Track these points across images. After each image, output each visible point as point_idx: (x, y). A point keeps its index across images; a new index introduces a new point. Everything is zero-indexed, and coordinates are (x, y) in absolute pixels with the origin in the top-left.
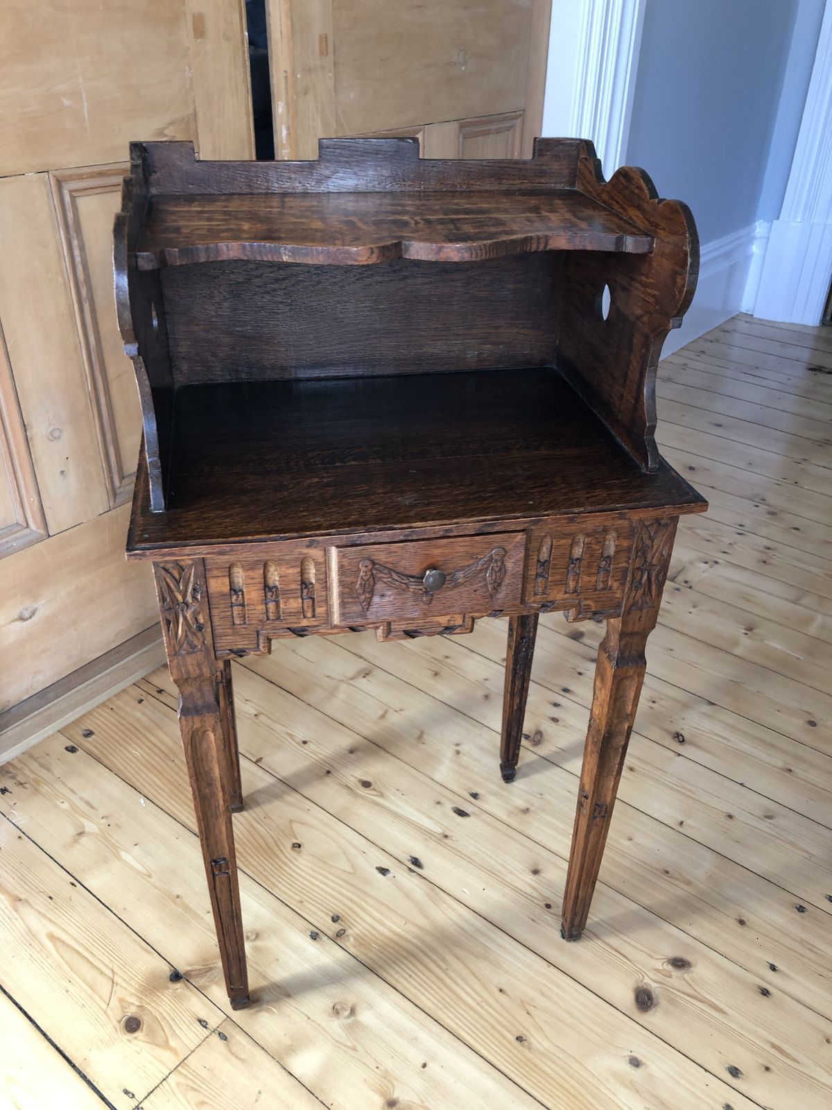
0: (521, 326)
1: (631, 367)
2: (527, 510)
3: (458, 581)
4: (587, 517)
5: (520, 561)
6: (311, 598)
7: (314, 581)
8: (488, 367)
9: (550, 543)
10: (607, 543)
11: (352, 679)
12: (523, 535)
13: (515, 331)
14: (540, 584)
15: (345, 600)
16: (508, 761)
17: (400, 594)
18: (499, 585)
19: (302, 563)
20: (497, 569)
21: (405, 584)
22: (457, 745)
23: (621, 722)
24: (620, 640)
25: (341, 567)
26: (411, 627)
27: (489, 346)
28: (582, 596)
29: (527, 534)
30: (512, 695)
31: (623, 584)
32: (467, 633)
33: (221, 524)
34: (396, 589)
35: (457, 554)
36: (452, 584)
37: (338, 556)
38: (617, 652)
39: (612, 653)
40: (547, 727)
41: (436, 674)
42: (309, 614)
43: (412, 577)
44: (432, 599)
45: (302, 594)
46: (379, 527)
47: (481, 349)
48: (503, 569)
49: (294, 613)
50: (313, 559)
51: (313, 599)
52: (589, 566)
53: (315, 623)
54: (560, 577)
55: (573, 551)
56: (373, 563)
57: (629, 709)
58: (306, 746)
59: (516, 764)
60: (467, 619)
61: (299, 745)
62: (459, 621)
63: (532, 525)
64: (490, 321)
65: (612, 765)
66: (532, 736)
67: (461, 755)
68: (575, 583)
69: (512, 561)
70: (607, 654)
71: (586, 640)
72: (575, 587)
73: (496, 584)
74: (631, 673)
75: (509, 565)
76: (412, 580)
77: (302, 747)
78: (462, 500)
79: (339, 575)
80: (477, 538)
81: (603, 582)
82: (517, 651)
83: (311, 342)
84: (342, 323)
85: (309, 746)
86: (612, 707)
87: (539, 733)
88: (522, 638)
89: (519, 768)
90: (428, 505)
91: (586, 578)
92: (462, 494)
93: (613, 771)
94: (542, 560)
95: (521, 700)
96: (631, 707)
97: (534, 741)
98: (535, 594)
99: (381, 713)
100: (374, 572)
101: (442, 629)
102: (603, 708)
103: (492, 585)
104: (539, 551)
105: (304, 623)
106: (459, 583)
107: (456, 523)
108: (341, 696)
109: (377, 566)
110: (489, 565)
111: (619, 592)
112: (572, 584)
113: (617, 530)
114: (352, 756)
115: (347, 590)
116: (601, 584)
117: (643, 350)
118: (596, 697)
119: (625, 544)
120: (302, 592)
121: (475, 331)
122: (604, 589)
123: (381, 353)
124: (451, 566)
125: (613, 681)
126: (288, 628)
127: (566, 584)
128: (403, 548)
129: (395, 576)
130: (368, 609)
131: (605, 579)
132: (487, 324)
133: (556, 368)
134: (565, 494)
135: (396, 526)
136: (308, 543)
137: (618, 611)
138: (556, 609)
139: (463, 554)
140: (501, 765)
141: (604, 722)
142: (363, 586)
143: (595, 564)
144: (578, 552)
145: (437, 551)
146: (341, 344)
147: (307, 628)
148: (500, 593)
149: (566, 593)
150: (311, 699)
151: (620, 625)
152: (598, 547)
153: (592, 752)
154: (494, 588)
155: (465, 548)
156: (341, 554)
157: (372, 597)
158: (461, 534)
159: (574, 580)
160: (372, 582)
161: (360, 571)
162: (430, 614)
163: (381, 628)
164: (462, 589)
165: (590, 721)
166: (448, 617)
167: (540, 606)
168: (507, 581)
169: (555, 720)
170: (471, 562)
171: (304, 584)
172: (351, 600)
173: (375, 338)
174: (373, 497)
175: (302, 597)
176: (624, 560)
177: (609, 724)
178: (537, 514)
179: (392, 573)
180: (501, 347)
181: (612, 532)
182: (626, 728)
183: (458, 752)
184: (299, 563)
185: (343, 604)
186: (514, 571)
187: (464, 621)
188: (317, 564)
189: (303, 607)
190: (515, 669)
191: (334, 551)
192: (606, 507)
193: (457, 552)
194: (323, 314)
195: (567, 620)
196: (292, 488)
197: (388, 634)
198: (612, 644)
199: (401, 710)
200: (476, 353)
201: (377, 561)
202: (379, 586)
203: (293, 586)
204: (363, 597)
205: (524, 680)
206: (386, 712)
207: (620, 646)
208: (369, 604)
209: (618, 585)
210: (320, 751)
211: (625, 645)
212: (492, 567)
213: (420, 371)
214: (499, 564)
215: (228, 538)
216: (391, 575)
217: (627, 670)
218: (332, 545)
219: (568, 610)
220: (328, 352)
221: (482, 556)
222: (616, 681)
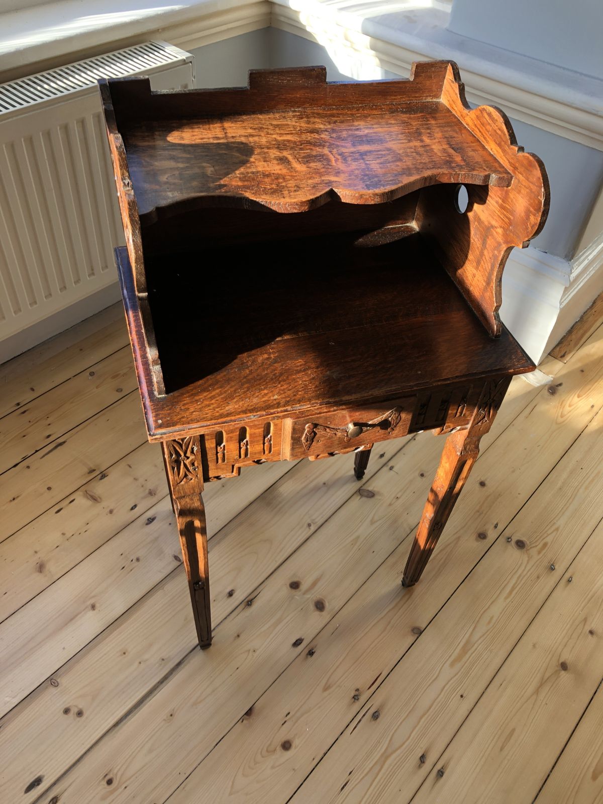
2: (418, 380)
5: (410, 412)
12: (415, 398)
18: (395, 426)
20: (395, 419)
21: (334, 433)
25: (293, 429)
33: (209, 406)
42: (267, 452)
44: (351, 439)
48: (399, 418)
49: (257, 452)
51: (270, 444)
53: (271, 457)
56: (315, 424)
69: (406, 412)
75: (404, 415)
76: (339, 430)
91: (450, 412)
98: (416, 424)
100: (315, 430)
105: (264, 457)
111: (469, 416)
115: (296, 442)
116: (459, 413)
119: (478, 390)
126: (253, 461)
130: (308, 450)
131: (461, 411)
142: (307, 438)
148: (395, 430)
149: (436, 421)
151: (467, 434)
154: (392, 429)
160: (313, 435)
161: (306, 430)
168: (400, 424)
172: (298, 446)
175: (263, 443)
176: (476, 399)
184: (263, 426)
185: (293, 449)
186: (406, 418)
188: (275, 425)
189: (263, 449)
196: (251, 366)
203: (258, 438)
204: (306, 444)
207: (464, 443)
208: (309, 447)
209: (469, 413)
212: (392, 417)
214: (397, 415)
215: (218, 419)
216: (326, 430)
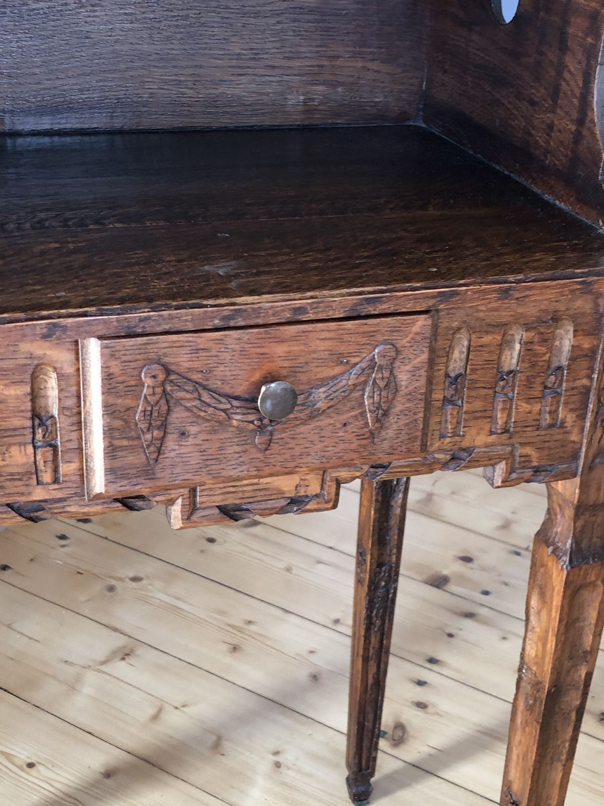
0: (371, 57)
1: (567, 75)
2: (429, 279)
3: (317, 406)
4: (531, 288)
5: (419, 369)
6: (51, 445)
7: (55, 412)
8: (320, 122)
9: (466, 343)
10: (557, 343)
11: (103, 663)
12: (426, 319)
13: (360, 65)
14: (449, 417)
15: (117, 443)
16: (360, 770)
17: (214, 431)
18: (386, 414)
19: (34, 378)
20: (382, 384)
21: (224, 411)
22: (276, 753)
23: (575, 666)
24: (577, 517)
25: (108, 377)
26: (231, 500)
27: (321, 88)
28: (516, 440)
29: (433, 317)
30: (366, 659)
31: (583, 417)
32: (327, 509)
34: (208, 420)
35: (315, 356)
36: (307, 412)
37: (102, 355)
38: (570, 541)
39: (559, 545)
40: (411, 717)
41: (235, 649)
42: (47, 477)
43: (237, 398)
44: (270, 440)
45: (33, 439)
46: (175, 303)
47: (308, 93)
48: (391, 385)
49: (19, 474)
50: (55, 369)
51: (55, 448)
52: (529, 383)
53: (59, 495)
54: (481, 403)
55: (503, 358)
56: (168, 371)
57: (588, 640)
58: (33, 771)
59: (372, 774)
60: (328, 483)
61: (23, 770)
62: (314, 488)
63: (441, 302)
64: (321, 46)
65: (559, 742)
66: (390, 732)
67: (283, 769)
68: (505, 415)
69: (408, 368)
70: (551, 548)
71: (452, 587)
72: (506, 423)
73: (381, 412)
74: (593, 578)
75: (403, 377)
76: (236, 403)
77: (28, 774)
78: (316, 268)
79: (103, 393)
80: (349, 324)
81: (550, 413)
82: (373, 586)
83: (37, 71)
84: (87, 41)
85: (38, 771)
86: (563, 638)
87: (400, 726)
88: (380, 565)
89: (376, 782)
90: (258, 274)
91: (525, 407)
92: (313, 261)
93: (561, 753)
94: (452, 375)
95: (379, 667)
96: (591, 637)
97: (394, 740)
98: (442, 436)
99: (152, 711)
100: (168, 388)
101: (284, 503)
102: (544, 646)
103: (374, 415)
104: (448, 355)
105: (39, 494)
106: (318, 409)
107: (312, 297)
108: (87, 690)
109: (172, 377)
110: (369, 375)
111: (576, 430)
112: (501, 418)
113: (574, 319)
114: (109, 782)
115: (118, 423)
116: (548, 416)
117: (589, 40)
118: (530, 627)
119: (587, 344)
120: (34, 433)
121: (297, 63)
122: (551, 426)
123: (151, 93)
124: (303, 378)
125: (565, 592)
126: (8, 505)
127: (492, 418)
128: (220, 341)
129: (206, 397)
130: (156, 460)
131: (553, 408)
132: (317, 52)
133: (424, 125)
134: (487, 259)
135: (205, 302)
136: (45, 330)
137: (573, 466)
138: (473, 463)
139: (325, 355)
140: (348, 780)
141: (548, 667)
142: (148, 415)
143: (539, 380)
144: (511, 358)
145: (280, 350)
146: (84, 74)
147: (43, 504)
148: (387, 428)
149: (491, 433)
150: (39, 697)
151: (577, 491)
152: (544, 350)
153: (526, 723)
154: (378, 420)
155: (329, 343)
156: (107, 351)
157: (163, 437)
158: (320, 316)
159: (503, 409)
160: (164, 408)
161: (143, 386)
162: (267, 470)
163: (179, 501)
164: (324, 421)
165: (520, 670)
166: (295, 479)
167: (448, 457)
168: (398, 407)
169: (422, 706)
170: (338, 370)
171: (38, 417)
172: (125, 443)
173: (143, 67)
174: (159, 266)
175: (33, 443)
176: (584, 372)
177: (558, 671)
178: (447, 283)
179: (201, 391)
180: (340, 89)
181: (566, 322)
182: (583, 676)
183: (278, 765)
184: (27, 377)
185: (111, 451)
186: (411, 388)
187: (322, 488)
188: (61, 377)
189: (35, 462)
190: (369, 617)
191: (93, 349)
192: (559, 272)
193: (314, 352)
194: (58, 23)
195: (492, 484)
197: (192, 514)
198: (559, 530)
199: (184, 706)
200: (302, 98)
201: (173, 368)
202: (178, 416)
203: (16, 422)
204: (148, 436)
205: (382, 635)
206: (160, 711)
207: (575, 529)
208: (159, 451)
209: (574, 419)
210: (54, 777)
211: (583, 527)
212: (375, 379)
213: (215, 125)
214: (386, 374)
216: (200, 395)
217: (586, 573)
218: (90, 334)
219: (493, 465)
220: (66, 87)
221: (357, 360)
222: (569, 592)
